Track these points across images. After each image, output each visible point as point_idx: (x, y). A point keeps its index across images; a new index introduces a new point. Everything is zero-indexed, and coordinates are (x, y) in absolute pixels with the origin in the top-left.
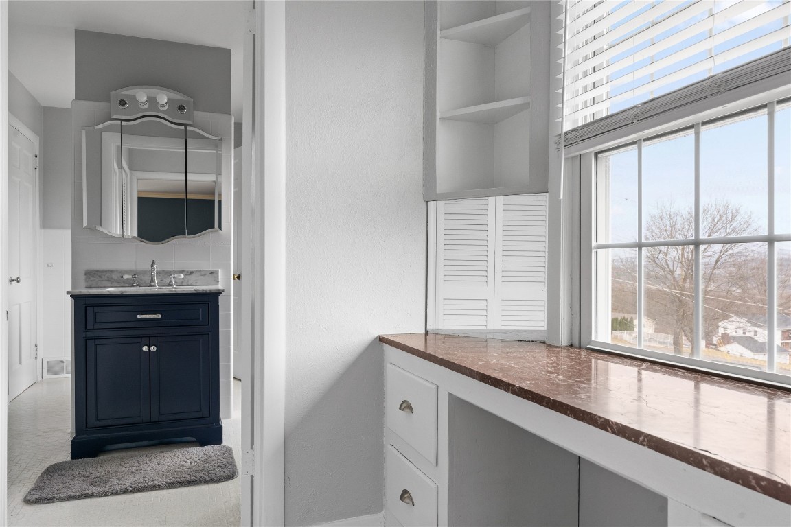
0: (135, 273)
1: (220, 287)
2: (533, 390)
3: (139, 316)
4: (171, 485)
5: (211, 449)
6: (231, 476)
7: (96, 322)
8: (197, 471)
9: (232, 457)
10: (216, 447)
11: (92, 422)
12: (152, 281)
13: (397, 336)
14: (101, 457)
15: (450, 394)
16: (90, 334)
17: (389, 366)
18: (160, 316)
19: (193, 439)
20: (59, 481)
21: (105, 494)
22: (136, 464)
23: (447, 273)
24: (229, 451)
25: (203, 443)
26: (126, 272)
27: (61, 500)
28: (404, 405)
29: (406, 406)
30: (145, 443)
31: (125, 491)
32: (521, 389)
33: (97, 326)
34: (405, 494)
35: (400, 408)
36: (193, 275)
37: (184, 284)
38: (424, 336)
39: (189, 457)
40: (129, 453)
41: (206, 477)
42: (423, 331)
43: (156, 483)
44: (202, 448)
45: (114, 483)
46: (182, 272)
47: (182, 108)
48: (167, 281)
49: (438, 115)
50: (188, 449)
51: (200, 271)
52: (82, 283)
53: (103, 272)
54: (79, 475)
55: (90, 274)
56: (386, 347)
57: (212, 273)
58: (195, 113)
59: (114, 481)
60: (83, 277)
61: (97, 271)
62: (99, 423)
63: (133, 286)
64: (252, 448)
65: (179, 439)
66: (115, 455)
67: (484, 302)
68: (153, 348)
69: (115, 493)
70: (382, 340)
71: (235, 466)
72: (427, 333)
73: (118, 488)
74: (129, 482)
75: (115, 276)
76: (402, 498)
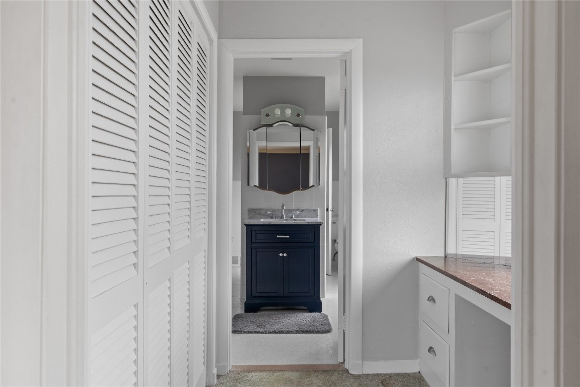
0: (273, 211)
1: (319, 220)
2: (496, 296)
3: (278, 237)
4: (297, 332)
5: (316, 315)
6: (329, 331)
7: (256, 239)
8: (310, 326)
9: (328, 320)
10: (318, 314)
11: (254, 293)
12: (282, 215)
13: (427, 258)
14: (259, 313)
15: (456, 294)
16: (253, 245)
17: (422, 275)
18: (288, 237)
19: (306, 308)
20: (242, 323)
21: (265, 332)
22: (278, 319)
23: (464, 213)
24: (326, 316)
25: (311, 311)
26: (269, 210)
27: (245, 332)
28: (430, 298)
29: (431, 299)
30: (280, 308)
31: (274, 332)
32: (490, 295)
33: (257, 241)
34: (431, 349)
35: (428, 300)
36: (304, 212)
37: (299, 217)
38: (444, 258)
39: (305, 318)
40: (273, 312)
41: (316, 329)
42: (444, 256)
43: (290, 330)
44: (311, 313)
45: (268, 328)
46: (298, 210)
47: (298, 115)
48: (290, 215)
49: (453, 127)
50: (304, 313)
51: (308, 209)
52: (246, 216)
53: (257, 209)
54: (251, 321)
55: (251, 211)
56: (420, 264)
57: (314, 211)
58: (305, 116)
59: (268, 326)
60: (246, 212)
61: (254, 209)
62: (257, 294)
63: (272, 218)
64: (344, 315)
65: (298, 307)
66: (266, 313)
67: (493, 233)
68: (285, 255)
69: (270, 333)
70: (418, 259)
71: (330, 325)
72: (446, 257)
73: (271, 330)
74: (276, 327)
75: (262, 212)
76: (429, 351)
